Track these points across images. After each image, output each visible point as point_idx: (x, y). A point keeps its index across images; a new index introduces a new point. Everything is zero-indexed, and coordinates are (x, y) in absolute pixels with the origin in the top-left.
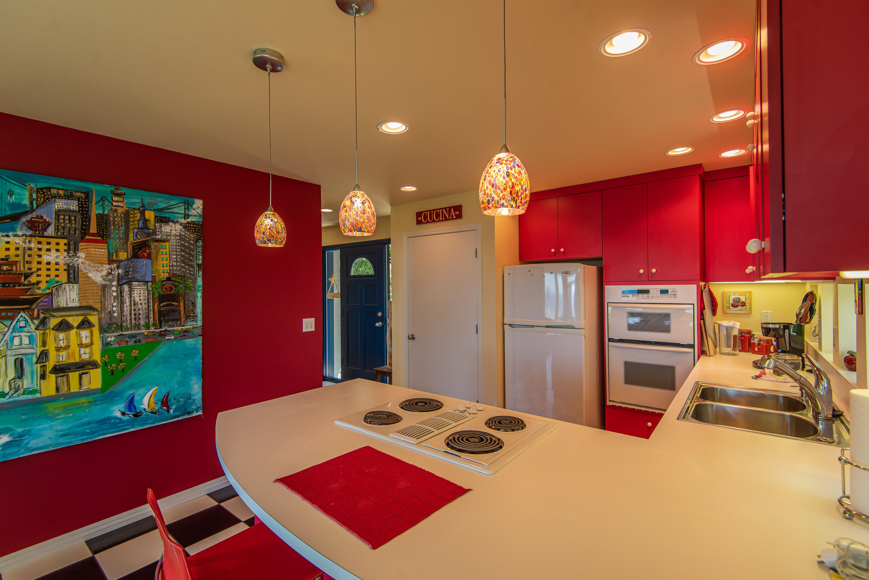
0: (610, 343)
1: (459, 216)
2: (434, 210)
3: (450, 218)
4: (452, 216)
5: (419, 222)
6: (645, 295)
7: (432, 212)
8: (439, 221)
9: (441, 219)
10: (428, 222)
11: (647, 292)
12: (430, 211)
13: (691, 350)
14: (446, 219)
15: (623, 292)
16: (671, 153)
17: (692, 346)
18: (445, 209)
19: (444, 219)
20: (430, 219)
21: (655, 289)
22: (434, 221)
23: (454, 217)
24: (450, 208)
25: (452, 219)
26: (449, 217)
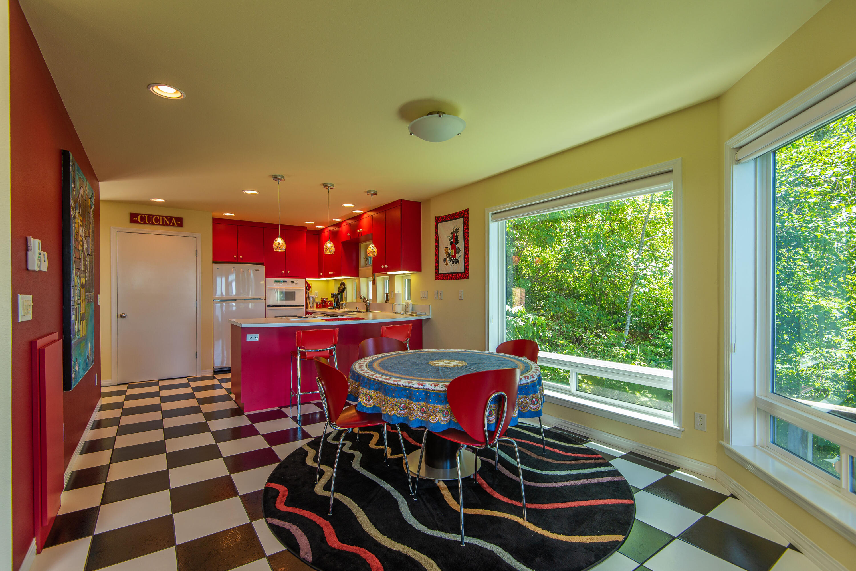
0: (268, 308)
1: (181, 225)
2: (153, 216)
3: (171, 225)
4: (173, 224)
5: (132, 221)
6: (285, 283)
7: (151, 216)
8: (159, 225)
9: (161, 223)
10: (145, 223)
11: (286, 282)
12: (149, 216)
13: (303, 307)
14: (167, 225)
15: (276, 281)
16: (306, 222)
17: (303, 306)
18: (167, 217)
19: (164, 224)
20: (149, 221)
21: (289, 280)
22: (152, 224)
23: (176, 225)
24: (172, 218)
25: (173, 225)
26: (170, 223)
